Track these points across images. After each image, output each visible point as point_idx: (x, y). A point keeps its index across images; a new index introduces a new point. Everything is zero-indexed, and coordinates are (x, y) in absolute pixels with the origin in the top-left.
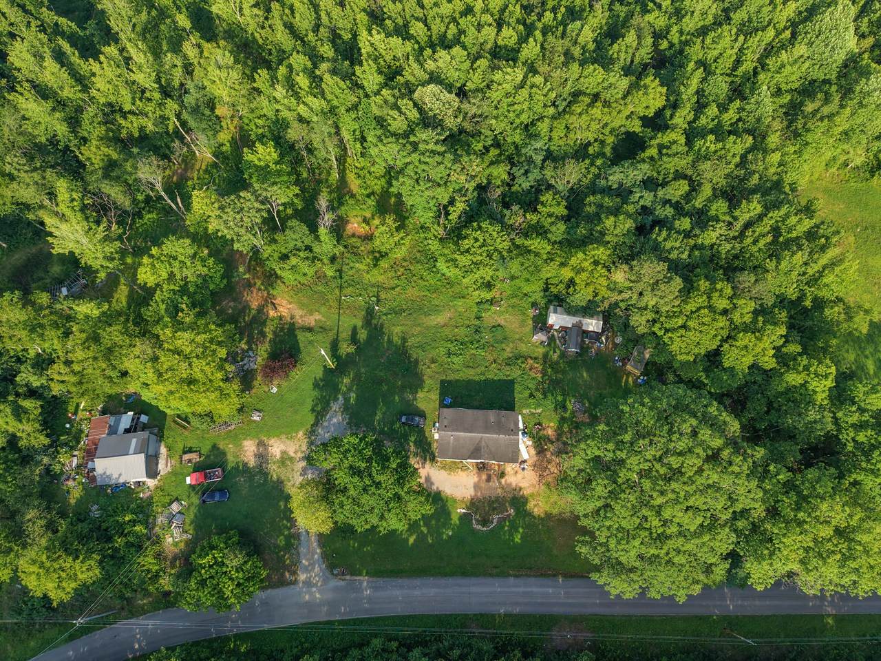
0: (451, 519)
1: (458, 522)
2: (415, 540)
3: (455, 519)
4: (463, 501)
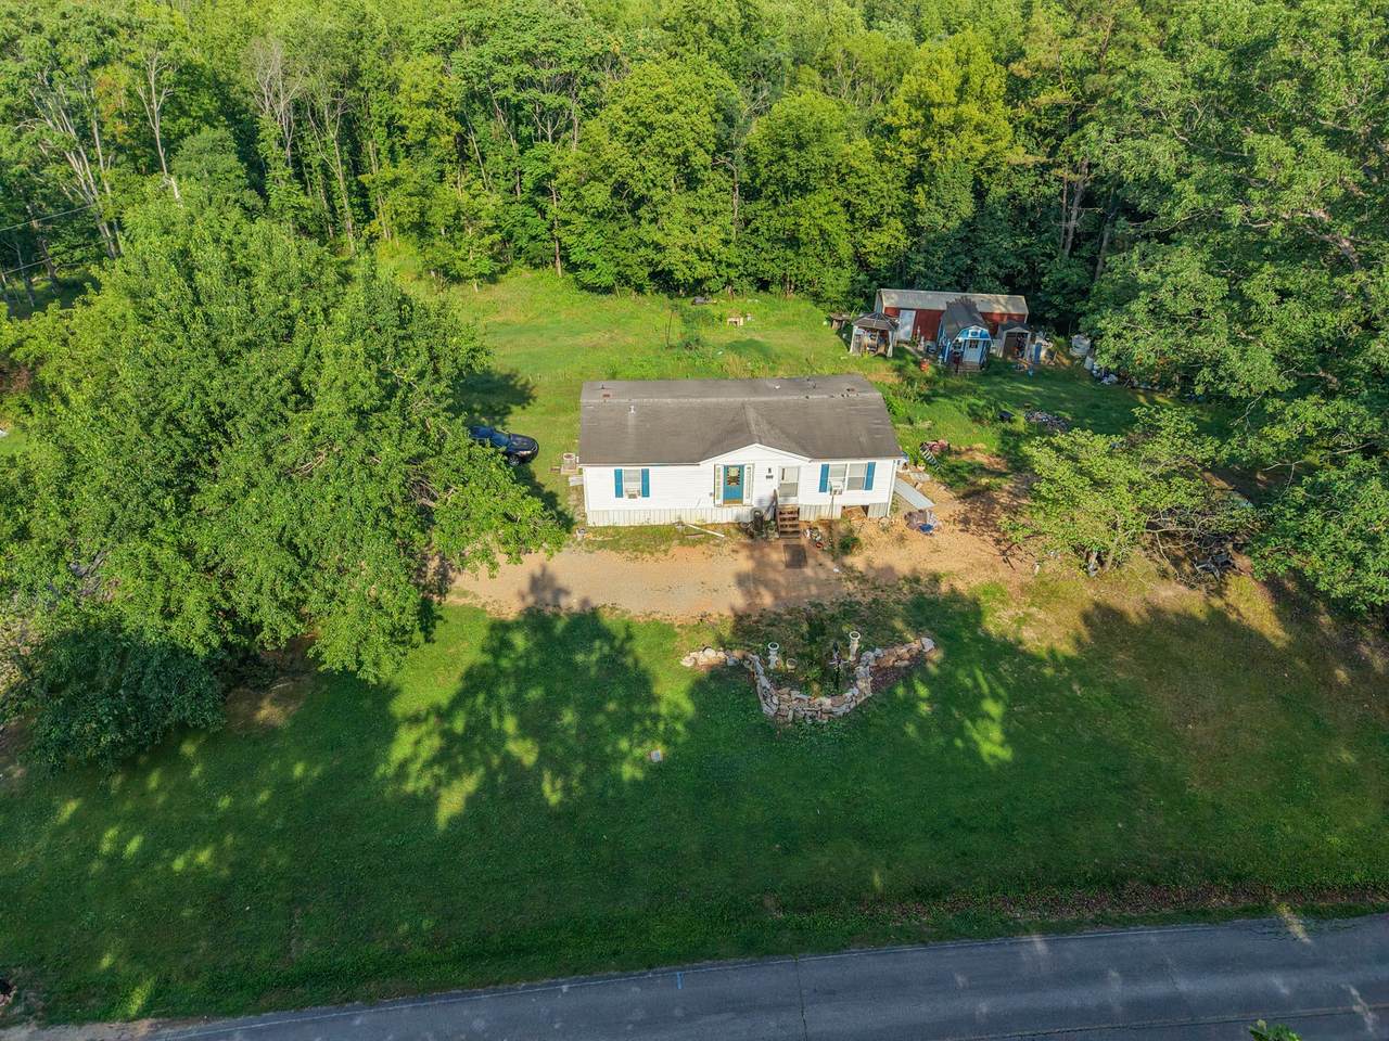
0: (653, 699)
1: (688, 707)
2: (471, 800)
3: (673, 694)
4: (701, 624)
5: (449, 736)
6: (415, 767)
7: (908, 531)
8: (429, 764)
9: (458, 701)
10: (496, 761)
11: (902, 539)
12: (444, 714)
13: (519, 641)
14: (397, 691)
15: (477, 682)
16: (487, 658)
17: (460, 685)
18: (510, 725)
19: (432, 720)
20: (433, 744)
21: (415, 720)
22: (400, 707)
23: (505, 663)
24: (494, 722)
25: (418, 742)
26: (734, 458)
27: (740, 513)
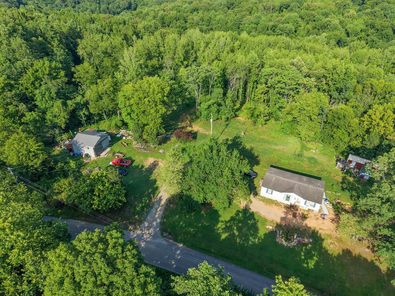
4: (272, 221)
5: (226, 226)
6: (220, 229)
7: (320, 218)
8: (223, 229)
9: (229, 221)
10: (232, 233)
11: (318, 219)
12: (226, 222)
13: (241, 215)
14: (221, 216)
15: (232, 219)
16: (235, 216)
17: (230, 219)
18: (235, 228)
19: (225, 222)
20: (224, 226)
21: (222, 222)
22: (221, 219)
23: (237, 218)
24: (233, 226)
25: (222, 225)
26: (289, 194)
27: (288, 203)
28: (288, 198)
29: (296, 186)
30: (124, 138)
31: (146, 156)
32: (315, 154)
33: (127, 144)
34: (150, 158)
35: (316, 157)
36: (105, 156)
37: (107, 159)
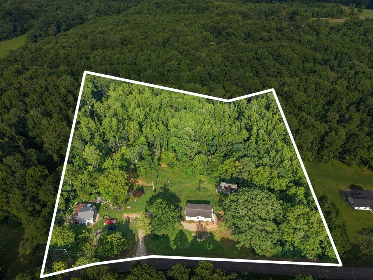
4: (193, 232)
5: (174, 242)
6: (172, 245)
9: (175, 240)
10: (177, 245)
11: (211, 224)
15: (176, 238)
20: (173, 243)
21: (172, 241)
22: (171, 240)
23: (178, 237)
24: (177, 241)
26: (198, 217)
27: (198, 220)
28: (198, 218)
29: (200, 212)
30: (102, 204)
31: (122, 213)
32: (206, 185)
33: (107, 208)
34: (124, 214)
35: (207, 187)
36: (99, 220)
37: (100, 221)
